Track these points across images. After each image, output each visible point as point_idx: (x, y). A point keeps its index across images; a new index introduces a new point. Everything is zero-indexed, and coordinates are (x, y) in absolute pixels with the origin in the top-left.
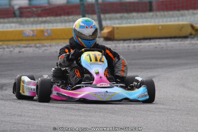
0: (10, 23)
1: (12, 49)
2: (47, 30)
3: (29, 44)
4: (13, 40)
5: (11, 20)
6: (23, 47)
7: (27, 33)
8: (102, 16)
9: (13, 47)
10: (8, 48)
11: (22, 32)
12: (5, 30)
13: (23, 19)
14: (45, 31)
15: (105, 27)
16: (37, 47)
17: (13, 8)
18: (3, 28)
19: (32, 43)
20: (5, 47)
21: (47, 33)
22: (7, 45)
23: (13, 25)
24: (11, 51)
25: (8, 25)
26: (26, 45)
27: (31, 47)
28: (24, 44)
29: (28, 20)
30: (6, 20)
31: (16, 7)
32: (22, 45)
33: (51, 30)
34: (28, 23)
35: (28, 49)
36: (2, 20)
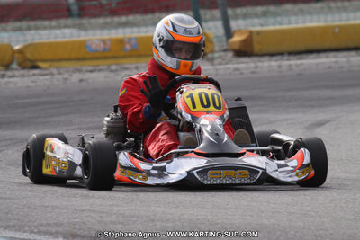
0: (59, 27)
1: (66, 76)
2: (130, 39)
3: (98, 66)
4: (69, 59)
5: (63, 21)
6: (87, 71)
7: (94, 46)
8: (230, 12)
9: (67, 71)
10: (60, 74)
11: (83, 44)
12: (52, 40)
13: (85, 21)
14: (126, 40)
15: (235, 32)
16: (112, 71)
18: (48, 38)
19: (103, 64)
21: (130, 45)
22: (58, 68)
23: (67, 31)
24: (66, 79)
25: (58, 32)
26: (90, 68)
27: (100, 70)
28: (87, 65)
29: (93, 21)
30: (54, 23)
32: (85, 69)
33: (137, 38)
34: (93, 28)
35: (94, 75)
36: (46, 23)
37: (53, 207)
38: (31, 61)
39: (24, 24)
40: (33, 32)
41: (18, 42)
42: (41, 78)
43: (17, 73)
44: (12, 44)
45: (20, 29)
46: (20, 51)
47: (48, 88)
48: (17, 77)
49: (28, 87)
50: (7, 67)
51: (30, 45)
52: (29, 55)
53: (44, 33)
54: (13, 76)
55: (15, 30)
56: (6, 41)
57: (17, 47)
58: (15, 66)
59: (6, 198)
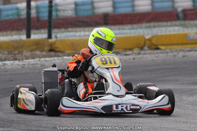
0: (172, 26)
1: (175, 53)
3: (194, 48)
4: (177, 44)
5: (174, 23)
6: (188, 51)
7: (192, 37)
9: (176, 51)
10: (171, 52)
11: (186, 36)
12: (168, 33)
13: (187, 22)
17: (176, 10)
18: (166, 32)
20: (169, 51)
22: (170, 49)
23: (176, 28)
24: (175, 56)
25: (171, 28)
26: (189, 49)
27: (195, 51)
28: (188, 47)
29: (192, 22)
30: (169, 23)
31: (180, 10)
32: (186, 49)
34: (192, 26)
35: (192, 53)
36: (165, 24)
37: (167, 128)
38: (155, 45)
39: (152, 24)
40: (157, 29)
41: (148, 34)
42: (161, 55)
43: (147, 52)
44: (145, 36)
45: (150, 27)
46: (149, 40)
47: (165, 60)
48: (148, 54)
49: (153, 60)
50: (142, 48)
51: (155, 36)
52: (154, 42)
53: (164, 29)
54: (145, 54)
55: (147, 28)
56: (141, 34)
57: (147, 37)
58: (146, 48)
59: (140, 123)
